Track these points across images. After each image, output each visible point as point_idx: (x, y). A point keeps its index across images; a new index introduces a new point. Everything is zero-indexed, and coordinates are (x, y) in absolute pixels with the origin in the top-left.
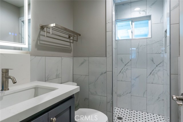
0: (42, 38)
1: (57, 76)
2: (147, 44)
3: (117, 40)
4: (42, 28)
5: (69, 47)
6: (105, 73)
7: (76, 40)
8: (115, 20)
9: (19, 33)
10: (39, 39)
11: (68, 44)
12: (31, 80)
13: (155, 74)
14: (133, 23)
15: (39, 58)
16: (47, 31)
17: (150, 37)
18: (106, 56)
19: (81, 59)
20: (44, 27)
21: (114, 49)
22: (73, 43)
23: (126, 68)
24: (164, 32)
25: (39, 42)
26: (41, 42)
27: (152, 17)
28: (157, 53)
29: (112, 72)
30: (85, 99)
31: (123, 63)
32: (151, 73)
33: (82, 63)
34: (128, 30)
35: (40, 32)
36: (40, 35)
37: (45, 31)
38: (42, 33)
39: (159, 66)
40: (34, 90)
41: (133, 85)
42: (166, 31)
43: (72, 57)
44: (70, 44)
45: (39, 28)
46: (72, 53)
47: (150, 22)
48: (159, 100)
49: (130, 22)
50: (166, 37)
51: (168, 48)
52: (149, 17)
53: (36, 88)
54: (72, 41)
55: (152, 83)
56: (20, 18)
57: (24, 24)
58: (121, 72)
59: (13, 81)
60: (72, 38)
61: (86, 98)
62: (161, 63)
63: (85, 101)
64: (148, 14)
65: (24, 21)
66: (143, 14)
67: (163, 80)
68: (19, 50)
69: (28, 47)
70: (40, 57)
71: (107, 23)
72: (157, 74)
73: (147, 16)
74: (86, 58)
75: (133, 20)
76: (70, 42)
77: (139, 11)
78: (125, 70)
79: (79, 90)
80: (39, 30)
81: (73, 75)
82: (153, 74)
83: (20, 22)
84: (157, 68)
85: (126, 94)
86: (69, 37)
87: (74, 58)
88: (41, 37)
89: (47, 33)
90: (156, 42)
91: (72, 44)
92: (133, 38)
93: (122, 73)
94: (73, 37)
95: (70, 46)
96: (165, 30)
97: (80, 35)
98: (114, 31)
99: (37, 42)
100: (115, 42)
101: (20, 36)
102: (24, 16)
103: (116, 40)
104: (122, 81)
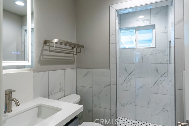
0: (45, 53)
1: (61, 90)
2: (152, 53)
3: (121, 49)
4: (45, 43)
5: (72, 58)
6: (109, 85)
7: (79, 52)
8: (119, 29)
9: (22, 42)
10: (42, 54)
11: (72, 55)
12: (34, 97)
13: (159, 84)
14: (137, 32)
15: (41, 73)
16: (50, 45)
17: (155, 46)
18: (110, 68)
19: (85, 71)
20: (47, 42)
21: (118, 62)
22: (76, 54)
23: (130, 77)
24: (169, 42)
25: (42, 57)
26: (44, 57)
27: (157, 27)
28: (162, 63)
29: (116, 85)
30: (88, 111)
31: (127, 72)
32: (155, 83)
33: (86, 75)
34: (132, 36)
35: (43, 47)
36: (43, 50)
37: (48, 46)
38: (45, 47)
39: (163, 76)
40: (37, 108)
41: (137, 94)
42: (170, 42)
43: (75, 68)
44: (74, 56)
45: (42, 42)
46: (75, 64)
47: (154, 31)
48: (163, 111)
49: (135, 30)
50: (170, 47)
51: (173, 62)
52: (153, 27)
53: (39, 107)
54: (75, 53)
55: (157, 93)
56: (23, 27)
57: (27, 33)
58: (124, 81)
59: (17, 104)
60: (75, 50)
61: (90, 111)
62: (165, 73)
63: (88, 113)
64: (152, 24)
65: (27, 30)
66: (147, 23)
67: (168, 91)
68: (22, 68)
69: (31, 64)
70: (44, 72)
71: (110, 35)
72: (162, 84)
73: (151, 26)
74: (90, 70)
75: (137, 29)
76: (74, 54)
77: (143, 20)
78: (129, 80)
79: (83, 110)
80: (43, 45)
81: (76, 86)
82: (157, 84)
83: (23, 30)
84: (162, 79)
85: (131, 104)
86: (73, 48)
87: (77, 69)
88: (44, 51)
89: (50, 47)
90: (161, 52)
91: (75, 56)
92: (137, 47)
93: (126, 82)
94: (76, 48)
95: (74, 57)
96: (170, 40)
97: (83, 47)
98: (118, 39)
99: (40, 58)
100: (119, 51)
101: (23, 45)
102: (27, 25)
103: (119, 49)
104: (126, 90)
